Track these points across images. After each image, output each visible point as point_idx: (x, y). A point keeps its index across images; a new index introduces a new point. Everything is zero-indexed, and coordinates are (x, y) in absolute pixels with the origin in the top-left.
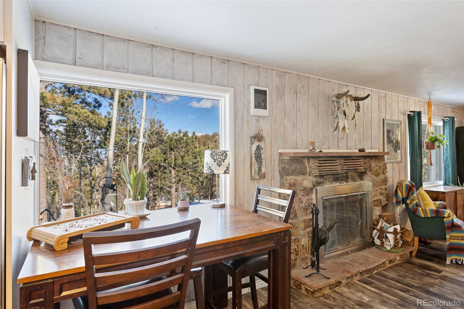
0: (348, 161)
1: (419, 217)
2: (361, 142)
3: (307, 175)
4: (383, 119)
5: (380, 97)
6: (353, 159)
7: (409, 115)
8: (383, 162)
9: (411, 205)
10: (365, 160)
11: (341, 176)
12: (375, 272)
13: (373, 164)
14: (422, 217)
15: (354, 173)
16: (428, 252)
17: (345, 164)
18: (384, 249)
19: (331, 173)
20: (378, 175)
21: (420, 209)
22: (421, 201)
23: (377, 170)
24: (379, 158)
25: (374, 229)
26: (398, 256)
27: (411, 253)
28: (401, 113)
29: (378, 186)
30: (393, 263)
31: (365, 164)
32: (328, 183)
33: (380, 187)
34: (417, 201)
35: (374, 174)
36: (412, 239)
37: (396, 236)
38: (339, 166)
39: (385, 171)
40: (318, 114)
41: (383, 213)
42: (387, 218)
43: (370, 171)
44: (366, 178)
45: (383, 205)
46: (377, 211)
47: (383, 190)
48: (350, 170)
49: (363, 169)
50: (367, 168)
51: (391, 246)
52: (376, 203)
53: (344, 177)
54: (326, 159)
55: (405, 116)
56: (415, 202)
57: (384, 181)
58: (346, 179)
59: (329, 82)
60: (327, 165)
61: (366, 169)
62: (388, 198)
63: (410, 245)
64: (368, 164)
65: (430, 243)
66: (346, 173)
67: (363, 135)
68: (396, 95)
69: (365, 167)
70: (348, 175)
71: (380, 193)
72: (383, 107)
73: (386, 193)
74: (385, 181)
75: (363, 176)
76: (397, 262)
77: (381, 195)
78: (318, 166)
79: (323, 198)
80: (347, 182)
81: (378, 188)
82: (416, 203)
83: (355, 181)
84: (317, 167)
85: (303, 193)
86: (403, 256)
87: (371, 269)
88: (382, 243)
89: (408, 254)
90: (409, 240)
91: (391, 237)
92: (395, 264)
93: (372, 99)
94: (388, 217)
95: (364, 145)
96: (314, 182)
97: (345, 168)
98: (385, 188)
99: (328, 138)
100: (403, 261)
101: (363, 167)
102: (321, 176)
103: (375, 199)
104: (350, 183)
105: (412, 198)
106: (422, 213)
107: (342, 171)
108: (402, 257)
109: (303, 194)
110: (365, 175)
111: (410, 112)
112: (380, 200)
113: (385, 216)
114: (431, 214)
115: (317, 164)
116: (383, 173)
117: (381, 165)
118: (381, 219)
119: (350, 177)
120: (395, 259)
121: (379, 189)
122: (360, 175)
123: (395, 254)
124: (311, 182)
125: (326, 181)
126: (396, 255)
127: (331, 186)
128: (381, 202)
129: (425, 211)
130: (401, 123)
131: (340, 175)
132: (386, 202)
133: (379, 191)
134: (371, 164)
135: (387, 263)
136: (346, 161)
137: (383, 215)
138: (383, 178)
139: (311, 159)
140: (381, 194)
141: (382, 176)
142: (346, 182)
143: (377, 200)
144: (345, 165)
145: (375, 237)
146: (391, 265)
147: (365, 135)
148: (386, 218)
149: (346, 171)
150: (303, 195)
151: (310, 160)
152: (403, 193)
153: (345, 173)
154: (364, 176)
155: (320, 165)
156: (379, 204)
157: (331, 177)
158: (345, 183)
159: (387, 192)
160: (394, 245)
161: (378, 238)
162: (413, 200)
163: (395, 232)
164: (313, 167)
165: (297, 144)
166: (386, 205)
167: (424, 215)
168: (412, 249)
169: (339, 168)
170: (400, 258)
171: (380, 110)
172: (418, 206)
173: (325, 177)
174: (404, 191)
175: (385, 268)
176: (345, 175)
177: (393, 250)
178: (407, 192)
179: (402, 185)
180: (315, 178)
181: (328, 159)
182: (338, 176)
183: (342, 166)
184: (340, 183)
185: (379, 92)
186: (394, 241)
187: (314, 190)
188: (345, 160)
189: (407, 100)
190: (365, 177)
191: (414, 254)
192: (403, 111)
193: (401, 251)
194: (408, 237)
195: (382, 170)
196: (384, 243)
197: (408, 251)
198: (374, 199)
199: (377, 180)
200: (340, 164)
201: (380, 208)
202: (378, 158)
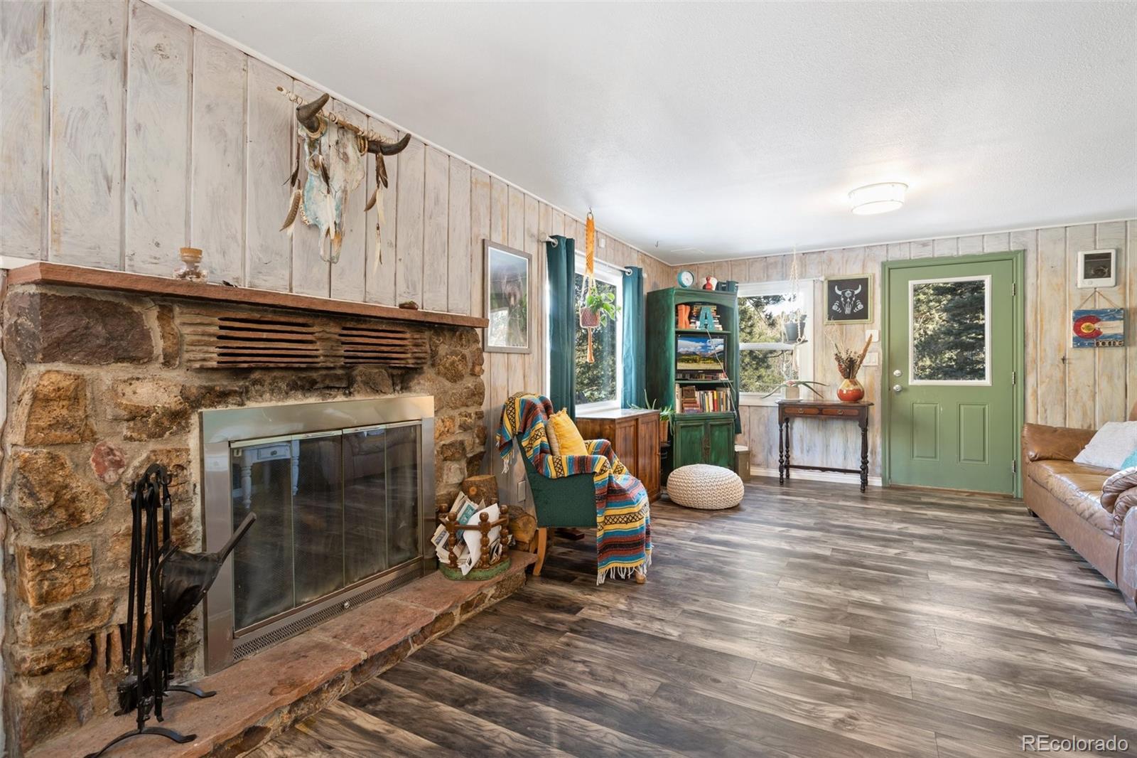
0: (355, 332)
1: (546, 478)
2: (415, 289)
3: (158, 365)
4: (483, 240)
5: (474, 180)
6: (375, 328)
7: (548, 243)
8: (474, 347)
9: (532, 452)
10: (416, 336)
11: (326, 376)
12: (414, 648)
13: (443, 349)
14: (552, 479)
15: (378, 368)
16: (571, 558)
17: (343, 339)
18: (456, 575)
19: (283, 365)
20: (455, 377)
21: (550, 457)
22: (554, 440)
23: (453, 363)
24: (461, 335)
25: (438, 523)
26: (492, 586)
27: (530, 569)
28: (532, 236)
29: (456, 408)
30: (477, 606)
31: (416, 345)
32: (267, 396)
33: (463, 409)
34: (545, 439)
35: (445, 375)
36: (533, 534)
37: (485, 535)
38: (318, 345)
39: (477, 369)
40: (242, 170)
41: (470, 476)
42: (475, 490)
43: (433, 365)
44: (419, 383)
45: (470, 455)
46: (454, 473)
47: (471, 417)
48: (361, 360)
49: (410, 361)
50: (424, 358)
51: (470, 563)
52: (449, 453)
53: (338, 378)
54: (257, 316)
55: (540, 247)
56: (538, 442)
57: (474, 395)
58: (344, 385)
59: (294, 79)
60: (265, 335)
61: (419, 361)
62: (485, 438)
63: (528, 551)
64: (428, 346)
65: (582, 536)
66: (349, 368)
67: (420, 271)
68: (520, 192)
69: (417, 355)
70: (355, 373)
71: (460, 426)
72: (483, 210)
73: (479, 426)
74: (477, 394)
75: (411, 379)
76: (487, 603)
77: (465, 430)
78: (220, 337)
79: (233, 446)
80: (350, 393)
81: (455, 413)
82: (542, 444)
83: (376, 391)
84: (215, 339)
85: (128, 428)
86: (506, 582)
87: (396, 646)
88: (454, 559)
89: (522, 574)
90: (525, 537)
91: (472, 538)
92: (480, 609)
93: (451, 179)
94: (478, 487)
95: (425, 297)
96: (194, 391)
97: (342, 352)
98: (476, 413)
99: (287, 254)
100: (506, 597)
101: (409, 355)
102: (237, 372)
103: (447, 441)
104: (358, 397)
105: (532, 433)
106: (552, 467)
107: (331, 360)
108: (502, 586)
109: (129, 434)
110: (417, 376)
111: (552, 237)
112: (462, 443)
113: (473, 484)
114: (570, 469)
115: (215, 329)
116: (473, 374)
117: (466, 352)
118: (462, 494)
119: (359, 378)
120: (482, 597)
121: (460, 414)
122: (402, 375)
123: (481, 583)
124: (176, 391)
125: (257, 387)
126: (483, 586)
127: (280, 404)
128: (464, 449)
129: (558, 464)
130: (530, 260)
131: (324, 372)
132: (481, 449)
133: (458, 421)
134: (437, 346)
135: (457, 612)
136: (345, 332)
137: (468, 482)
138: (472, 387)
139: (177, 310)
140: (465, 428)
141: (469, 383)
142: (345, 394)
143: (452, 445)
144: (343, 343)
145: (438, 543)
146: (469, 615)
147: (427, 272)
148: (473, 491)
149: (347, 360)
150: (131, 439)
151: (171, 310)
152: (514, 422)
153: (342, 367)
154: (413, 378)
155: (223, 332)
156: (457, 456)
157: (283, 378)
158: (340, 398)
159: (480, 423)
160: (481, 558)
161: (446, 546)
162: (535, 438)
163: (484, 526)
164: (188, 338)
165: (128, 251)
166: (479, 457)
167: (557, 472)
168: (531, 558)
169: (319, 349)
170: (496, 590)
171: (474, 213)
172: (546, 453)
173: (253, 376)
174: (517, 418)
175: (449, 629)
176: (340, 372)
177: (479, 574)
178: (524, 418)
179: (514, 403)
180: (203, 375)
181: (269, 317)
182: (314, 375)
183: (330, 344)
184: (324, 397)
185: (471, 167)
186: (481, 550)
187: (194, 419)
188: (345, 329)
189: (546, 210)
190: (416, 381)
191: (537, 571)
192: (535, 232)
193: (497, 574)
194: (524, 531)
195: (470, 365)
196: (456, 558)
197: (519, 568)
198: (443, 442)
199: (454, 391)
200: (320, 339)
201: (464, 464)
202: (458, 333)
